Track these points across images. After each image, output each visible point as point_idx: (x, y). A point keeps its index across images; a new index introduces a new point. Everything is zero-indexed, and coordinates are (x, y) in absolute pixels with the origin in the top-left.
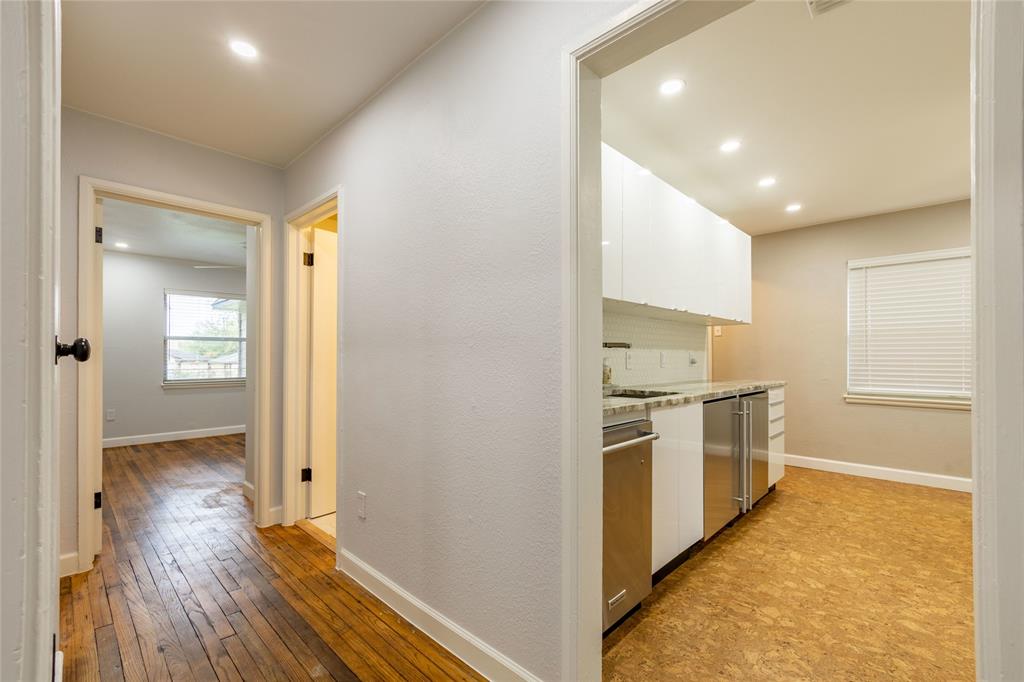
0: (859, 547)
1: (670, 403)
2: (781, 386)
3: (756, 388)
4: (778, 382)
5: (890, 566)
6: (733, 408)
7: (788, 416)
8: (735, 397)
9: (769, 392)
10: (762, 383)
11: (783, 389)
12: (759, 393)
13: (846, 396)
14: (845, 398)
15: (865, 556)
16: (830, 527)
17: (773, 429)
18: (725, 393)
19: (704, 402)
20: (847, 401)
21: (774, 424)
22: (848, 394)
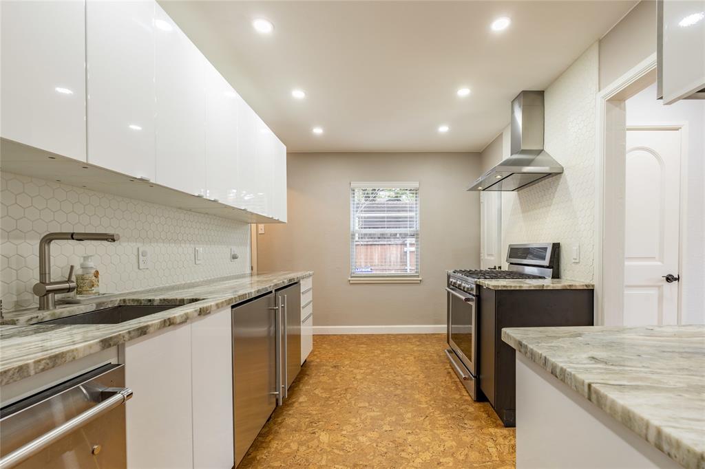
0: (367, 405)
1: (203, 312)
2: (310, 276)
3: (290, 280)
4: (307, 273)
5: (388, 419)
6: (269, 305)
7: (315, 302)
8: (271, 292)
9: (302, 282)
10: (293, 275)
11: (311, 279)
12: (294, 284)
14: (349, 280)
15: (372, 414)
16: (346, 390)
17: (303, 316)
18: (258, 291)
19: (233, 307)
20: (351, 282)
21: (305, 309)
22: (352, 277)
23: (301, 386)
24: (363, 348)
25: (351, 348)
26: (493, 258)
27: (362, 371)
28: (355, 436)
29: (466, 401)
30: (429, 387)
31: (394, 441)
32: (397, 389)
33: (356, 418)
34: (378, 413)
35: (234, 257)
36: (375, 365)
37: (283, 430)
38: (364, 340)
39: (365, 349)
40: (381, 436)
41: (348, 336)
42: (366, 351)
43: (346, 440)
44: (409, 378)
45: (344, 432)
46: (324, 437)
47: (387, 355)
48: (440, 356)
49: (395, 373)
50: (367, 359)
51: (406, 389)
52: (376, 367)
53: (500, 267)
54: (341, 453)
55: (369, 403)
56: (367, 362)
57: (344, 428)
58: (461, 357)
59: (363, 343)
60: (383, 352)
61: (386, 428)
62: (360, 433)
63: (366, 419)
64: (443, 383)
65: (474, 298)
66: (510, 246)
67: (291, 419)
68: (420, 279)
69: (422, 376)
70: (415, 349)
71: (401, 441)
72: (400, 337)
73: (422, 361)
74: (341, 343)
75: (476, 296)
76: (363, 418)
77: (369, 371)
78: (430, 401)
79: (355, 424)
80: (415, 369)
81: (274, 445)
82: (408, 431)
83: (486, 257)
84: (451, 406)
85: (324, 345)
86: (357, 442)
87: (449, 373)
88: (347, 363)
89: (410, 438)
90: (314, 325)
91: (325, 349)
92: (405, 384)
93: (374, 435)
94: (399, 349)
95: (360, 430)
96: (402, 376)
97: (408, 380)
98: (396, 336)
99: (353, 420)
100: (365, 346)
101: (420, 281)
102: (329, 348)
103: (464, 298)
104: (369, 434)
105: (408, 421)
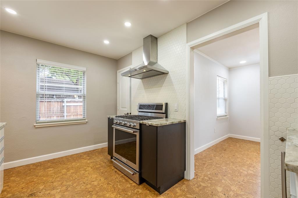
20: (36, 127)
22: (37, 123)
24: (51, 171)
25: (40, 174)
27: (58, 191)
29: (134, 186)
30: (111, 186)
32: (92, 195)
36: (67, 182)
38: (49, 164)
39: (52, 172)
41: (33, 164)
42: (54, 173)
44: (96, 183)
47: (72, 171)
48: (105, 163)
49: (84, 183)
50: (58, 179)
51: (97, 192)
52: (68, 183)
56: (59, 181)
59: (49, 167)
60: (68, 170)
64: (117, 180)
69: (102, 179)
70: (89, 162)
72: (75, 156)
73: (97, 169)
74: (29, 172)
75: (139, 129)
77: (64, 188)
78: (117, 195)
80: (96, 176)
84: (130, 194)
85: (11, 179)
87: (116, 172)
88: (41, 187)
91: (14, 181)
92: (95, 189)
94: (78, 164)
96: (90, 184)
97: (95, 186)
98: (71, 156)
100: (51, 169)
101: (87, 122)
102: (18, 179)
103: (132, 131)
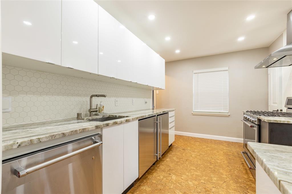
0: (195, 169)
1: (127, 121)
2: (173, 111)
3: (164, 112)
4: (172, 109)
5: (204, 178)
6: (154, 120)
7: (176, 121)
8: (155, 116)
9: (169, 113)
10: (166, 110)
11: (174, 112)
12: (165, 113)
13: (193, 113)
14: (192, 113)
15: (197, 173)
16: (186, 160)
17: (170, 126)
18: (149, 115)
19: (139, 120)
20: (193, 114)
21: (171, 124)
22: (193, 112)
23: (168, 154)
24: (197, 144)
25: (192, 143)
26: (276, 105)
27: (195, 154)
28: (187, 180)
29: (251, 180)
30: (229, 168)
31: (205, 188)
32: (211, 165)
33: (189, 173)
34: (200, 174)
35: (146, 103)
36: (202, 152)
37: (159, 170)
38: (199, 140)
39: (198, 144)
40: (199, 184)
41: (191, 137)
42: (198, 145)
43: (183, 181)
44: (219, 161)
45: (183, 178)
46: (174, 177)
47: (209, 148)
48: (239, 154)
49: (211, 158)
50: (199, 149)
51: (216, 166)
52: (202, 153)
53: (282, 110)
54: (180, 186)
55: (196, 168)
56: (198, 150)
57: (183, 176)
58: (250, 157)
60: (207, 147)
61: (203, 181)
62: (189, 180)
63: (193, 175)
64: (238, 168)
65: (256, 126)
66: (287, 98)
67: (162, 166)
68: (229, 114)
69: (226, 162)
70: (225, 148)
71: (209, 189)
72: (218, 141)
73: (227, 155)
74: (188, 140)
75: (258, 125)
76: (192, 174)
77: (199, 154)
78: (228, 175)
79: (188, 175)
80: (223, 158)
81: (155, 174)
82: (213, 186)
83: (272, 104)
84: (240, 181)
85: (180, 140)
86: (187, 183)
87: (243, 164)
88: (189, 149)
89: (214, 190)
90: (175, 131)
91: (181, 141)
92: (216, 164)
93: (196, 183)
94: (216, 147)
95: (190, 179)
96: (215, 160)
97: (218, 162)
98: (215, 141)
99: (187, 174)
100: (198, 143)
101: (229, 115)
102: (182, 141)
103: (250, 125)
104: (193, 182)
105: (214, 181)
